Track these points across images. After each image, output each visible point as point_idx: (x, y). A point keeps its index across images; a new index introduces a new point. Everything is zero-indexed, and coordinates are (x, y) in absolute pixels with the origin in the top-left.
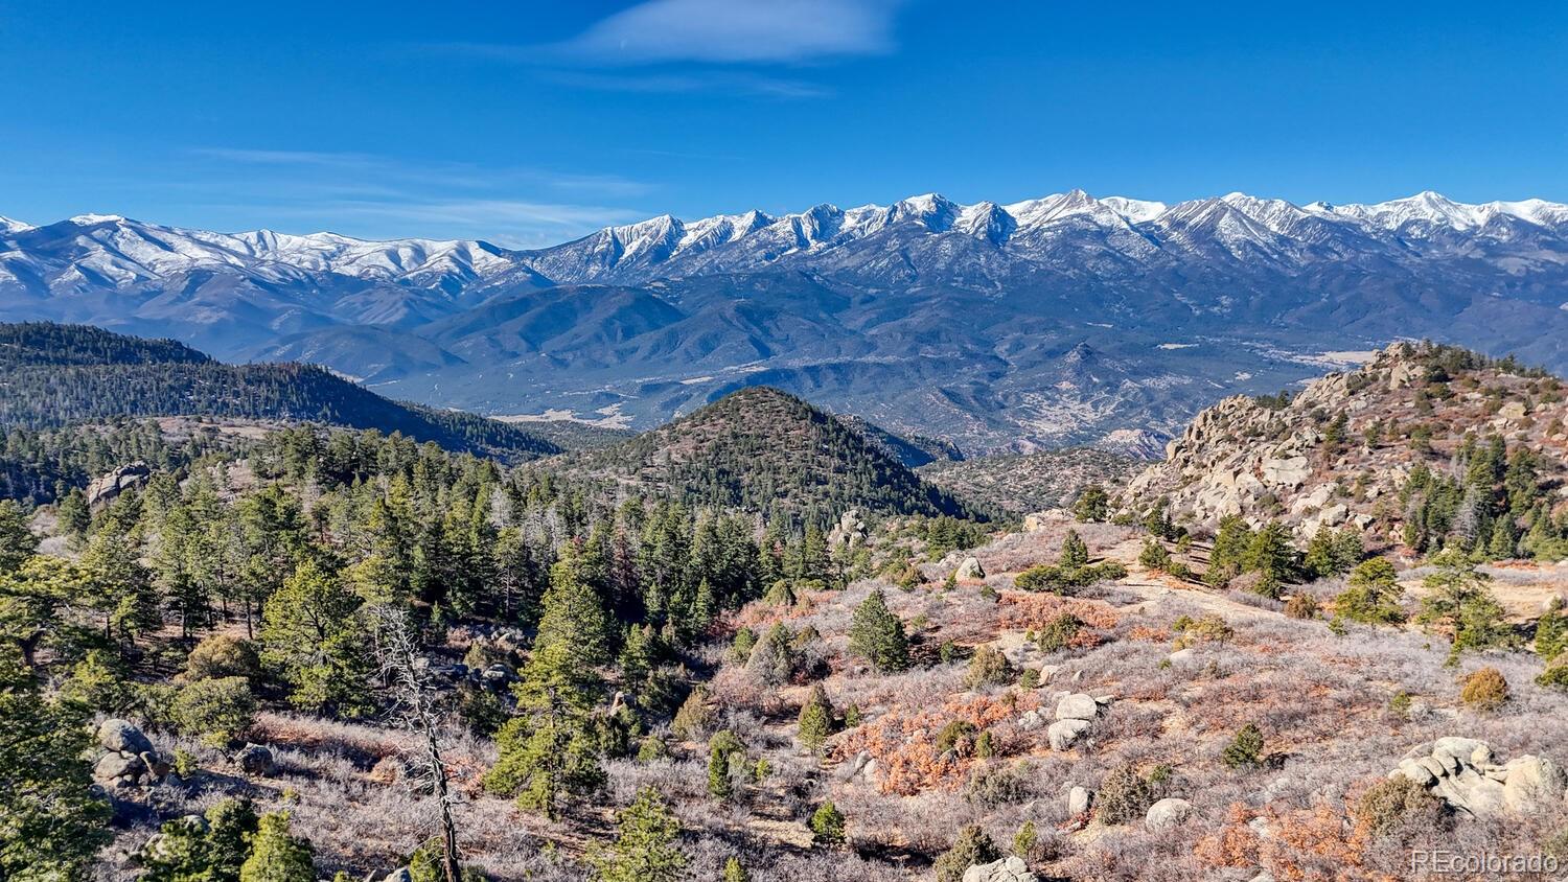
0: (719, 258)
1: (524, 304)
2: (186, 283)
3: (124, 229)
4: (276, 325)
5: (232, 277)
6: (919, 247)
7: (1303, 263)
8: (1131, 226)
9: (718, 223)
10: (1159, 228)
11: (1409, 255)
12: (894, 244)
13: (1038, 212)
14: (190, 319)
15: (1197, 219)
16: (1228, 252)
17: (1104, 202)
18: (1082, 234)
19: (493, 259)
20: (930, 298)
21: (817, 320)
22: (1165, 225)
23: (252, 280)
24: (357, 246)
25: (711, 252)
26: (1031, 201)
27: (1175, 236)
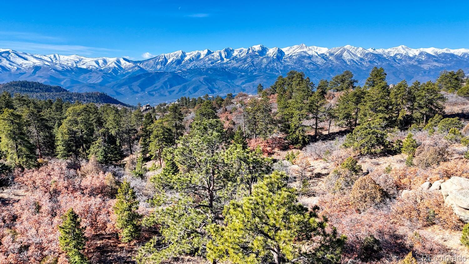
0: (197, 63)
1: (139, 77)
2: (33, 70)
3: (12, 54)
4: (62, 83)
5: (47, 68)
6: (257, 61)
7: (367, 66)
8: (319, 55)
9: (197, 52)
10: (326, 55)
11: (397, 64)
12: (249, 60)
13: (291, 51)
15: (337, 53)
16: (346, 62)
17: (310, 47)
18: (304, 57)
19: (128, 63)
20: (260, 76)
21: (228, 83)
22: (328, 55)
23: (54, 69)
24: (85, 59)
25: (194, 62)
26: (289, 47)
27: (331, 58)
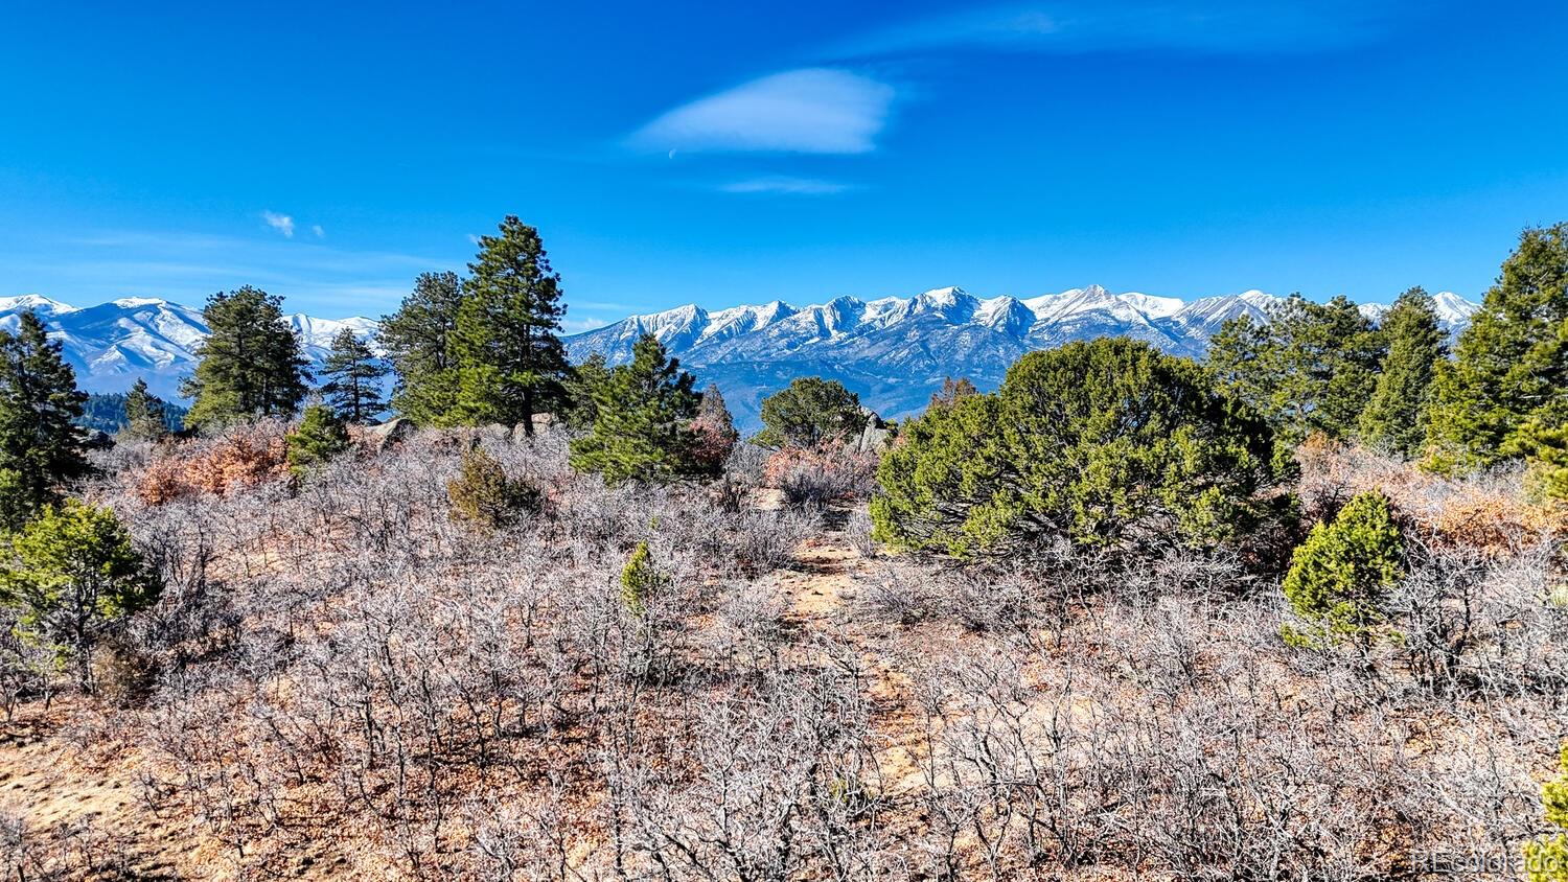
0: (741, 346)
3: (165, 312)
6: (938, 338)
8: (1148, 321)
9: (742, 312)
10: (1177, 323)
12: (914, 335)
13: (1056, 307)
15: (1214, 316)
17: (1123, 297)
18: (1100, 327)
22: (1183, 321)
25: (734, 340)
26: (1051, 296)
27: (1193, 332)
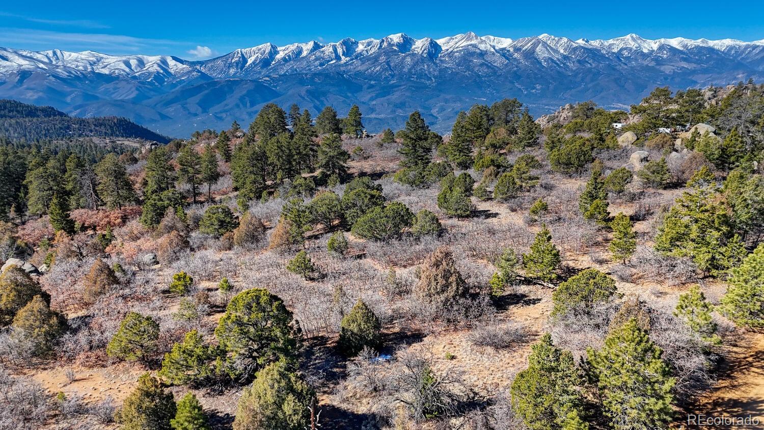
0: (296, 65)
1: (199, 89)
2: (18, 77)
4: (68, 99)
5: (41, 75)
6: (395, 60)
7: (574, 68)
8: (496, 50)
9: (295, 47)
11: (622, 65)
12: (383, 58)
13: (452, 43)
14: (23, 97)
15: (526, 47)
16: (540, 63)
17: (483, 38)
18: (472, 54)
19: (180, 66)
20: (400, 86)
21: (347, 97)
22: (512, 50)
23: (53, 76)
24: (107, 58)
25: (292, 62)
26: (449, 38)
27: (516, 55)
